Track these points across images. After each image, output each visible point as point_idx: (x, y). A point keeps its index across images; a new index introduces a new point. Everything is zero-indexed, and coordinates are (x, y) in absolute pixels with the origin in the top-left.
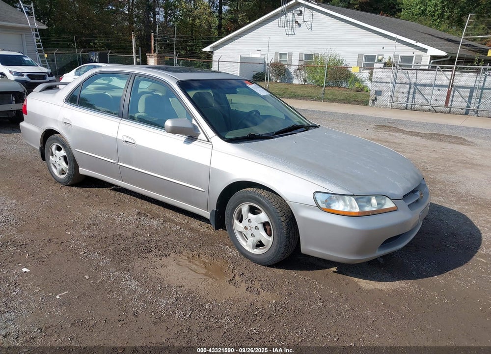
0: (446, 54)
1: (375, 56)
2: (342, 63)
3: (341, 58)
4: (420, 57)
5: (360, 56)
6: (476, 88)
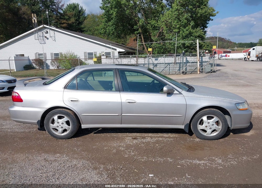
0: (125, 51)
1: (93, 53)
2: (76, 57)
3: (75, 55)
4: (113, 53)
5: (85, 53)
6: (146, 64)
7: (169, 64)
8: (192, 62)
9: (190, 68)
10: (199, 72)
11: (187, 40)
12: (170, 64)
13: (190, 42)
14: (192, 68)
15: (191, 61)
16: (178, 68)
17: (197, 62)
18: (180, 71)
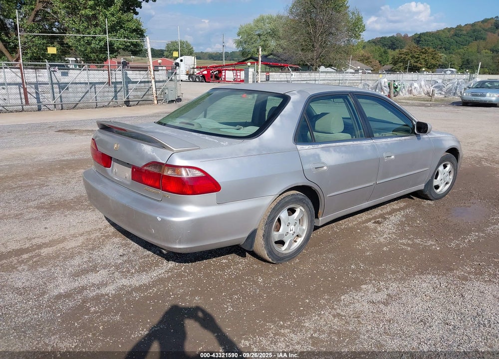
6: (40, 84)
7: (93, 84)
8: (141, 82)
9: (135, 93)
10: (156, 102)
11: (114, 36)
12: (97, 86)
13: (121, 39)
14: (139, 93)
15: (139, 80)
16: (113, 94)
17: (151, 82)
18: (116, 99)
